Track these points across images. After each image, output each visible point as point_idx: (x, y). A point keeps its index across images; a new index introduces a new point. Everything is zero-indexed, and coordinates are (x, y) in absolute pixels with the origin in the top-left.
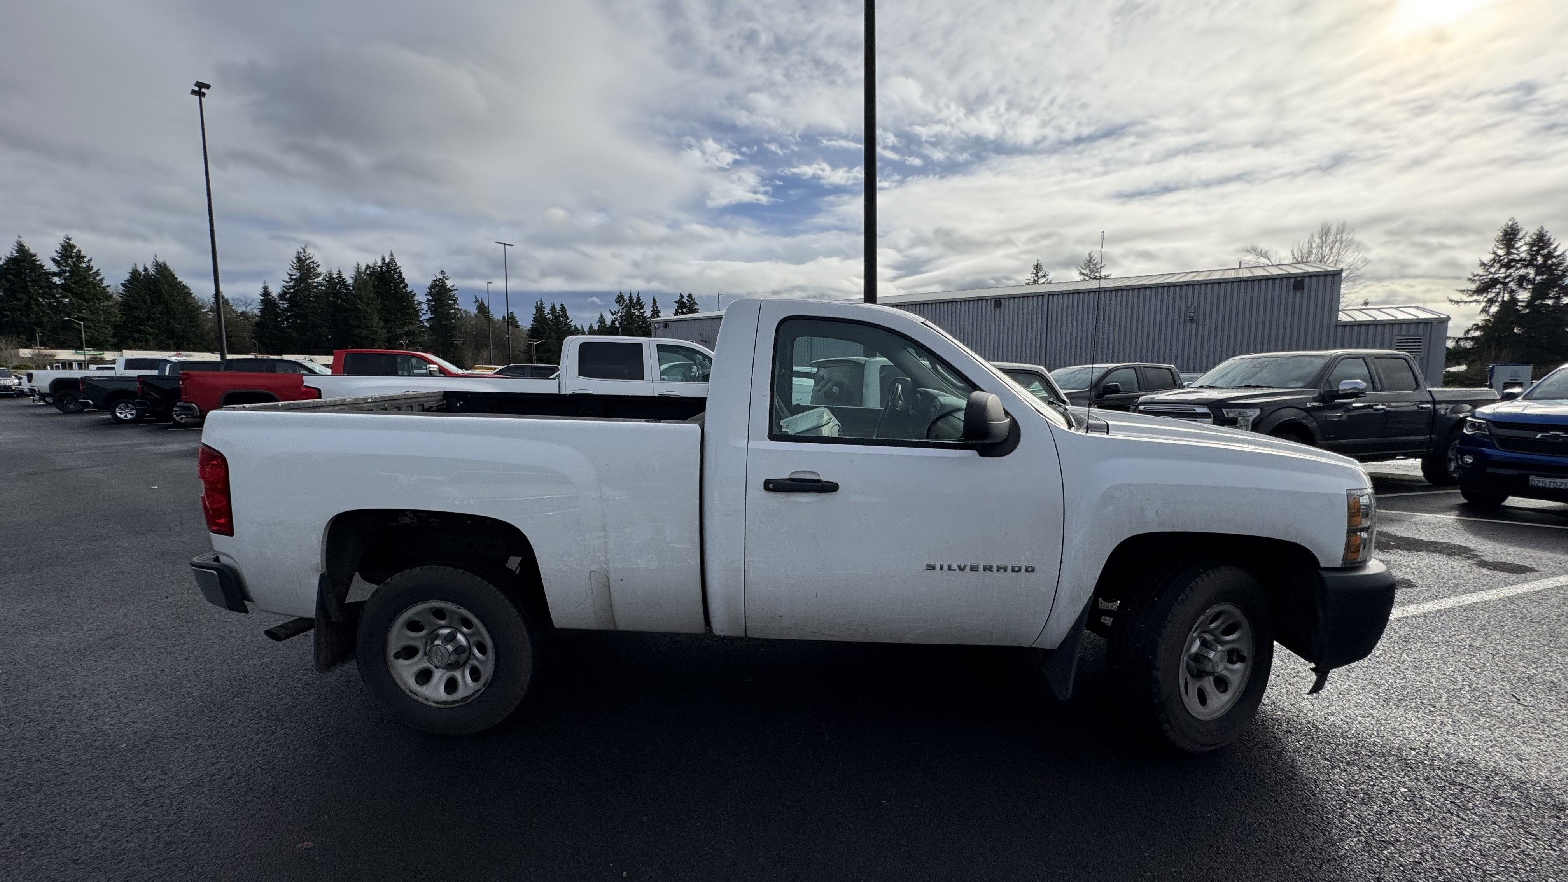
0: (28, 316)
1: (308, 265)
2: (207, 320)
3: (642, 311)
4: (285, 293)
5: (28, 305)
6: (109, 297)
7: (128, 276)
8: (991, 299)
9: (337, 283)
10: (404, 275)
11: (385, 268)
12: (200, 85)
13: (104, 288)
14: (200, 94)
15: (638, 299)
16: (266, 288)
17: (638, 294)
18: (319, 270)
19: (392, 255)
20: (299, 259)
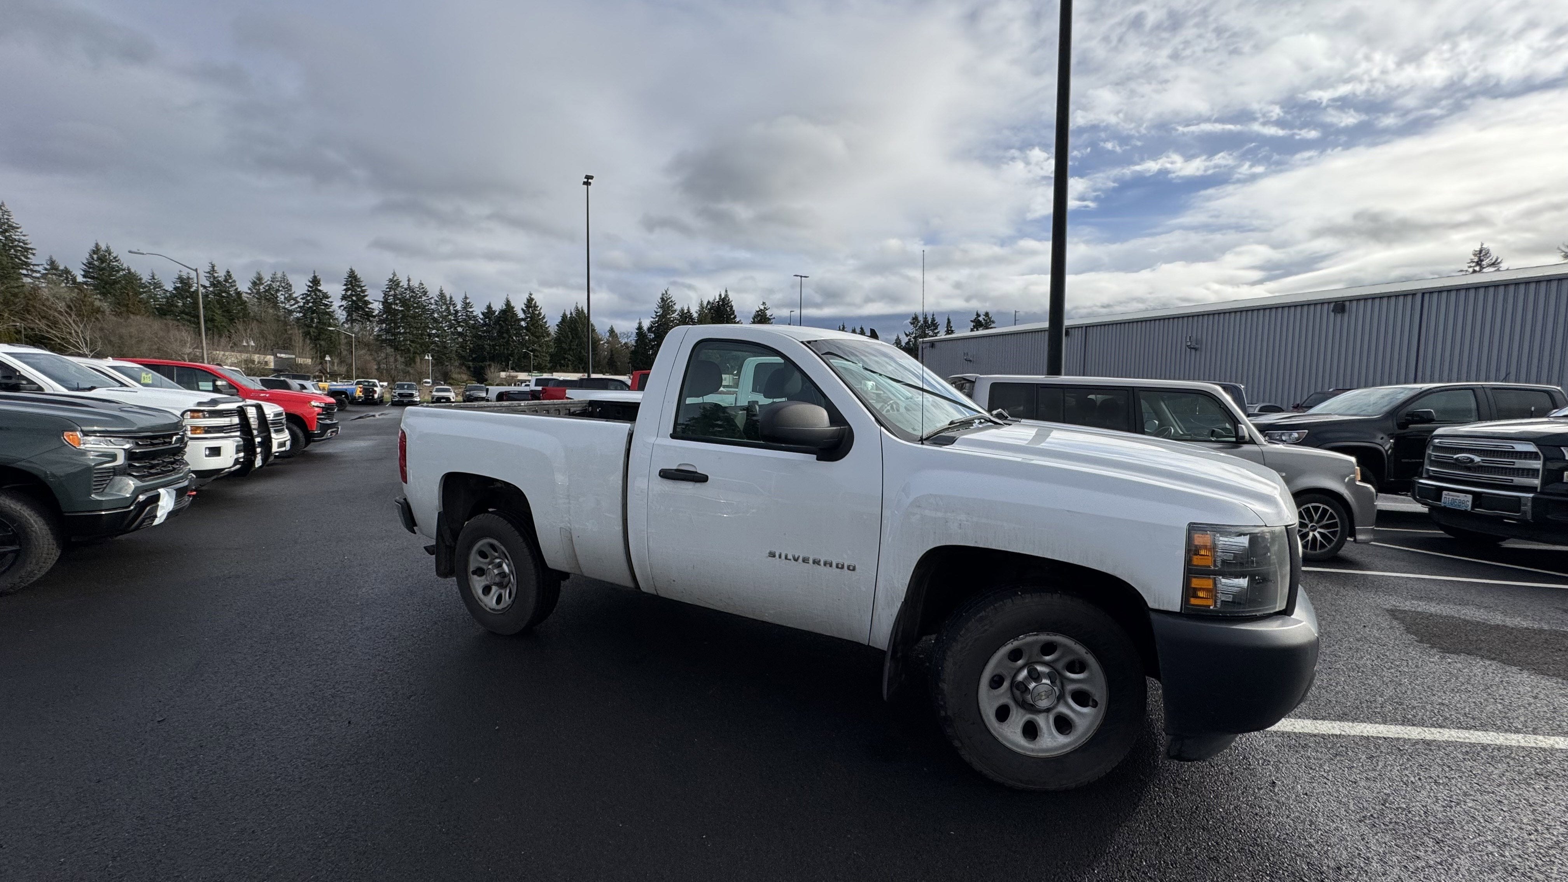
0: (508, 349)
1: (668, 304)
2: (604, 351)
3: (936, 331)
4: (652, 327)
5: (507, 342)
6: (548, 335)
7: (560, 319)
8: (1329, 303)
9: (686, 317)
10: (734, 308)
11: (721, 303)
12: (588, 177)
13: (547, 328)
14: (587, 184)
15: (933, 320)
16: (640, 323)
17: (933, 315)
18: (675, 307)
19: (726, 291)
20: (662, 299)
